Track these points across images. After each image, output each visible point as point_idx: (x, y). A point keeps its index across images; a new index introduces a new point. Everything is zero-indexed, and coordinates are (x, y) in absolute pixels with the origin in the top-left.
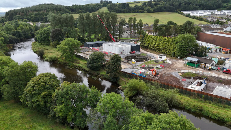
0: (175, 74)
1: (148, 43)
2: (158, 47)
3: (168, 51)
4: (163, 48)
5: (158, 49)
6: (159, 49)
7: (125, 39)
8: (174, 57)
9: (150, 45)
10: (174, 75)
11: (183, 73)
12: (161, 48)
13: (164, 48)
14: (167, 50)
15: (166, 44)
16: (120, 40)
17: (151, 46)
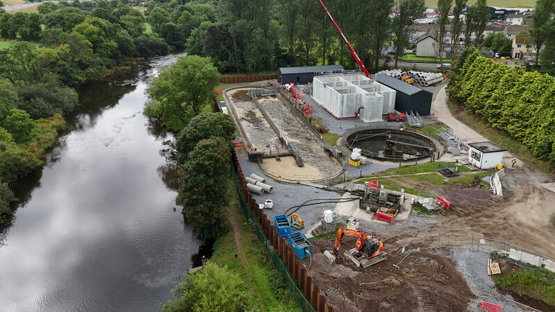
0: (468, 260)
1: (468, 88)
2: (496, 107)
3: (528, 131)
4: (513, 116)
5: (494, 116)
6: (498, 116)
7: (419, 62)
8: (546, 160)
9: (472, 96)
10: (462, 267)
11: (513, 264)
12: (505, 113)
13: (518, 117)
14: (526, 127)
15: (529, 101)
16: (399, 64)
17: (473, 99)
